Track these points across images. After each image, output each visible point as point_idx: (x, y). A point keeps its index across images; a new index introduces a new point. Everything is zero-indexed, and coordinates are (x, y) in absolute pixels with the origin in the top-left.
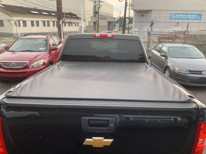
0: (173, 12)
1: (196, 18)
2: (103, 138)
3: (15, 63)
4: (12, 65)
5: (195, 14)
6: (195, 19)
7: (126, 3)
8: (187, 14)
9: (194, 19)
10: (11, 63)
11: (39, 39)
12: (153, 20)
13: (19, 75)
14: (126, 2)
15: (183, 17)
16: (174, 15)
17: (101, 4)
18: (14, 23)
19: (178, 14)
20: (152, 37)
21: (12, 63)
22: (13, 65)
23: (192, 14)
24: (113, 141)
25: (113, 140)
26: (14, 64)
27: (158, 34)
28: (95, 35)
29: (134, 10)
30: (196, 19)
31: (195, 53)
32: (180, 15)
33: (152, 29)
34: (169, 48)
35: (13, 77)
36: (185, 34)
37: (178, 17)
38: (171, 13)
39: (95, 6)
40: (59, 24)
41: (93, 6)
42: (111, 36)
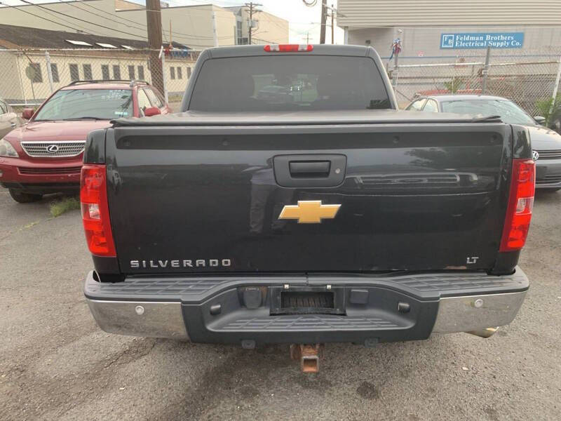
0: (447, 30)
1: (510, 44)
2: (320, 201)
3: (59, 144)
4: (50, 149)
5: (505, 35)
6: (508, 47)
7: (324, 9)
8: (484, 35)
9: (504, 47)
10: (48, 144)
11: (111, 91)
12: (399, 39)
13: (69, 175)
14: (323, 6)
15: (475, 41)
16: (451, 38)
17: (255, 16)
18: (27, 73)
19: (462, 35)
20: (398, 84)
21: (50, 144)
22: (53, 149)
23: (500, 34)
24: (341, 207)
25: (340, 205)
26: (55, 148)
27: (414, 78)
28: (268, 46)
29: (345, 28)
30: (510, 46)
31: (508, 113)
32: (467, 36)
33: (396, 64)
34: (443, 104)
35: (55, 180)
36: (483, 73)
37: (463, 42)
38: (442, 32)
39: (239, 24)
40: (157, 57)
41: (235, 24)
42: (306, 49)
